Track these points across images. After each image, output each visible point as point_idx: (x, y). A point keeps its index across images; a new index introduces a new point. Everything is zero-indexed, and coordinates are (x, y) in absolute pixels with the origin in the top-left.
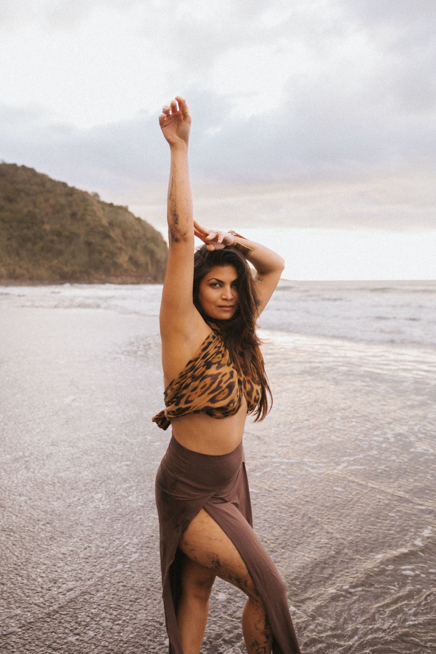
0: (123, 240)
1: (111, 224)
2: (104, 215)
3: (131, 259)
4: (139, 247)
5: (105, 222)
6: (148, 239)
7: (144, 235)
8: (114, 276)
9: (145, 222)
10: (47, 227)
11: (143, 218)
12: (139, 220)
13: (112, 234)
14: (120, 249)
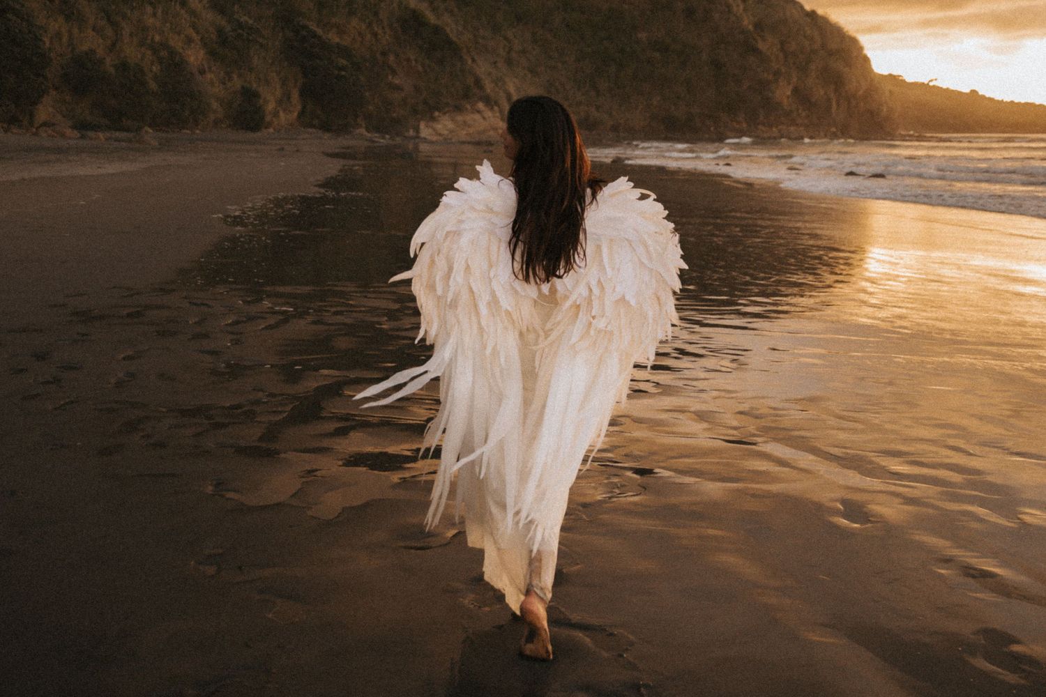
0: (781, 55)
1: (758, 26)
2: (745, 10)
3: (796, 91)
4: (813, 67)
5: (747, 23)
6: (831, 54)
7: (823, 46)
8: (764, 124)
9: (825, 20)
10: (643, 36)
11: (820, 12)
12: (812, 15)
13: (761, 45)
14: (777, 73)
